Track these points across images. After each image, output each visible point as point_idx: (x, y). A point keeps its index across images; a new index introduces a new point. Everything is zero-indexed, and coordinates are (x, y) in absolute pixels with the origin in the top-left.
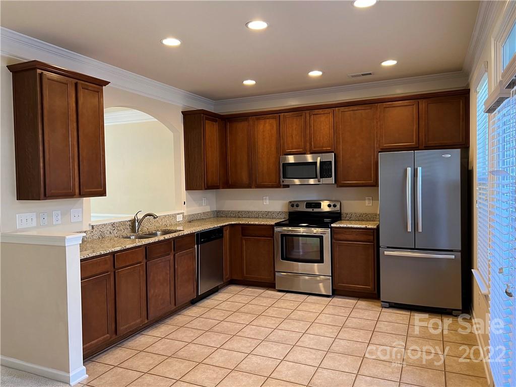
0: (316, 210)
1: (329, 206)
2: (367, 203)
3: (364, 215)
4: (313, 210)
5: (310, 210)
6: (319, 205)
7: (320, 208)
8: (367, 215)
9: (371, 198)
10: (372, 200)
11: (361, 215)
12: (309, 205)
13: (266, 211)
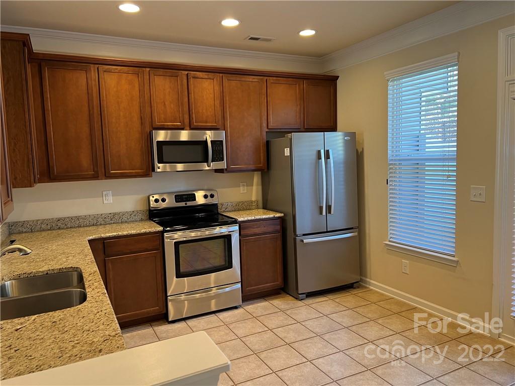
0: (190, 204)
1: (206, 197)
2: (242, 190)
3: (240, 204)
4: (186, 204)
5: (182, 204)
6: (193, 198)
7: (195, 200)
8: (243, 203)
9: (245, 184)
10: (247, 186)
11: (238, 204)
12: (179, 198)
13: (110, 214)
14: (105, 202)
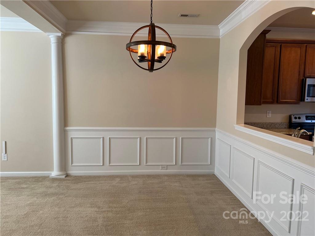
4: (312, 121)
13: (270, 123)
14: (268, 116)
